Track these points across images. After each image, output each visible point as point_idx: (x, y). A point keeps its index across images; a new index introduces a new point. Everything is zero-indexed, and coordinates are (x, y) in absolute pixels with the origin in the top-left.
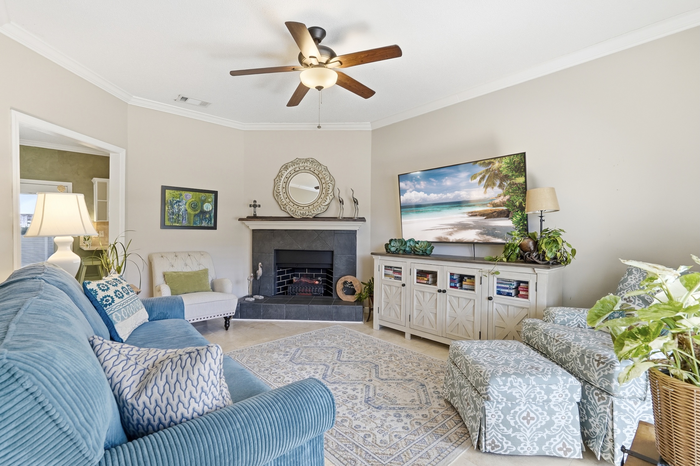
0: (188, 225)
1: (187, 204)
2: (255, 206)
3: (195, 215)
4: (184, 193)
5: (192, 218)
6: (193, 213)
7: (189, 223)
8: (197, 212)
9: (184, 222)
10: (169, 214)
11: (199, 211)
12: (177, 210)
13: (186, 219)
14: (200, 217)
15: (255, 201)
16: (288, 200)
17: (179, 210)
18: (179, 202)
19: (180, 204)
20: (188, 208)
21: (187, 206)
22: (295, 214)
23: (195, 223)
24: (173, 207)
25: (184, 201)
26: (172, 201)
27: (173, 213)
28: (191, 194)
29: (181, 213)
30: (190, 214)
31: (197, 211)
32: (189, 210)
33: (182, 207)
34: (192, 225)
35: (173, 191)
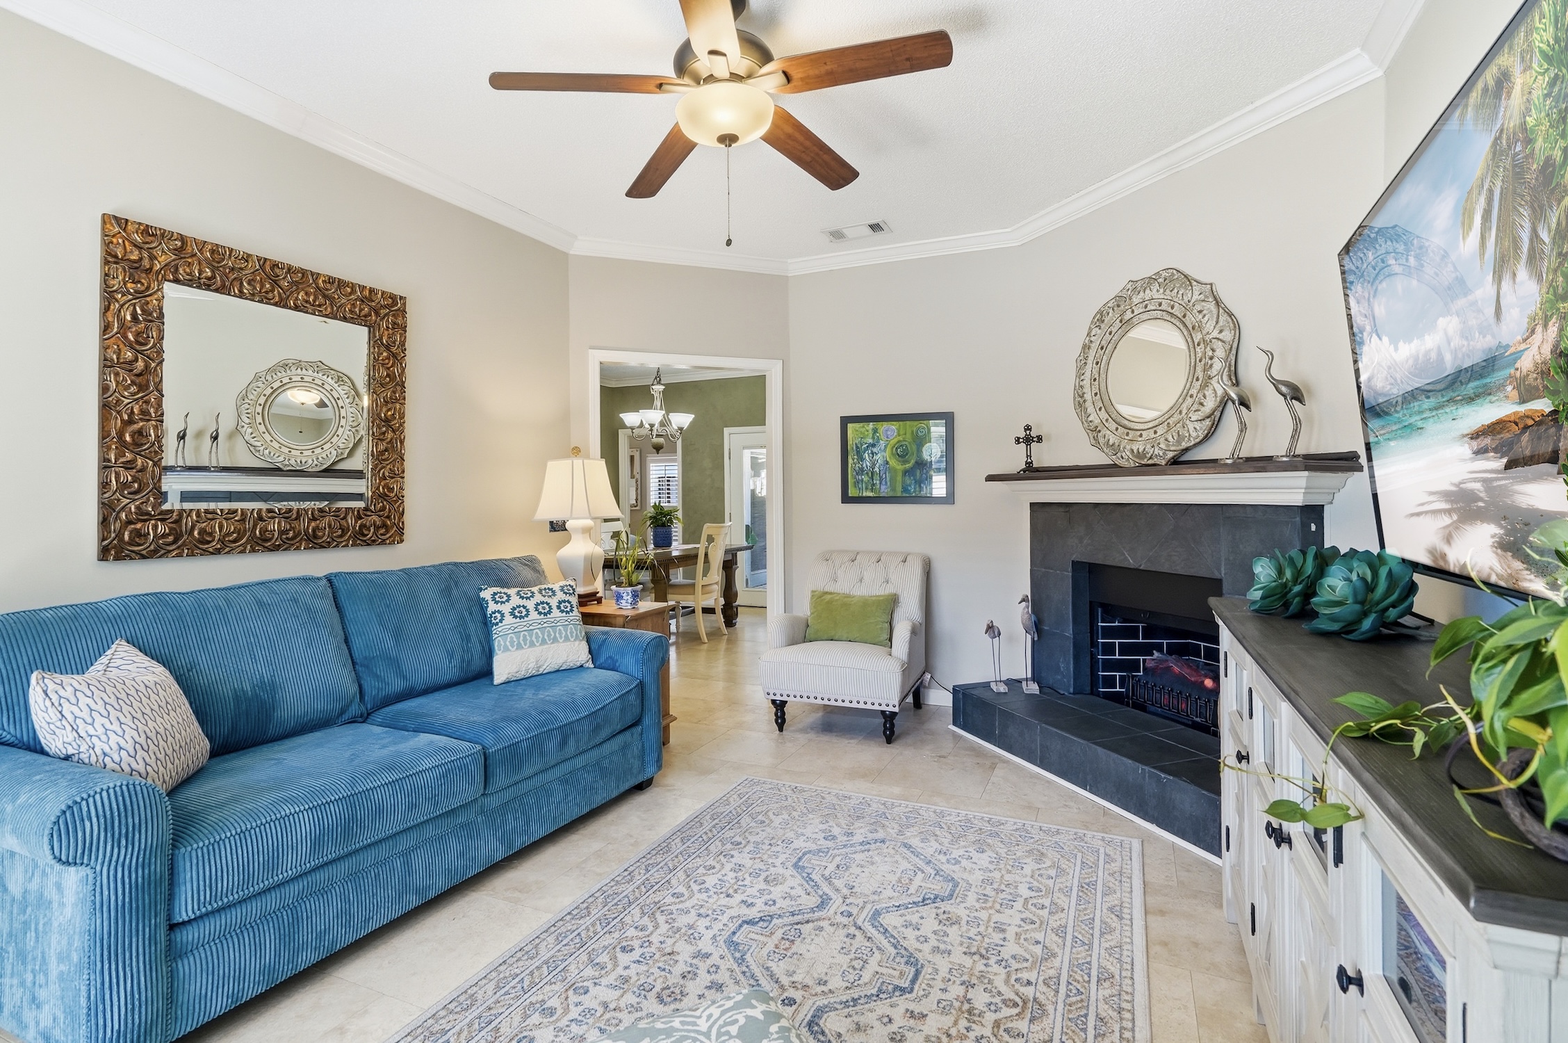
0: (891, 494)
1: (888, 449)
2: (1028, 440)
3: (905, 472)
4: (883, 427)
5: (899, 478)
6: (900, 467)
7: (894, 490)
8: (908, 466)
9: (883, 487)
10: (855, 473)
11: (913, 462)
12: (868, 464)
13: (886, 483)
14: (914, 475)
15: (1028, 428)
16: (1103, 414)
17: (873, 465)
18: (873, 445)
19: (875, 450)
20: (890, 458)
21: (887, 454)
22: (1119, 455)
23: (905, 490)
24: (861, 459)
25: (881, 442)
26: (859, 446)
27: (862, 470)
28: (894, 426)
29: (877, 469)
30: (895, 470)
31: (908, 462)
32: (893, 463)
33: (879, 455)
34: (899, 494)
35: (862, 424)
